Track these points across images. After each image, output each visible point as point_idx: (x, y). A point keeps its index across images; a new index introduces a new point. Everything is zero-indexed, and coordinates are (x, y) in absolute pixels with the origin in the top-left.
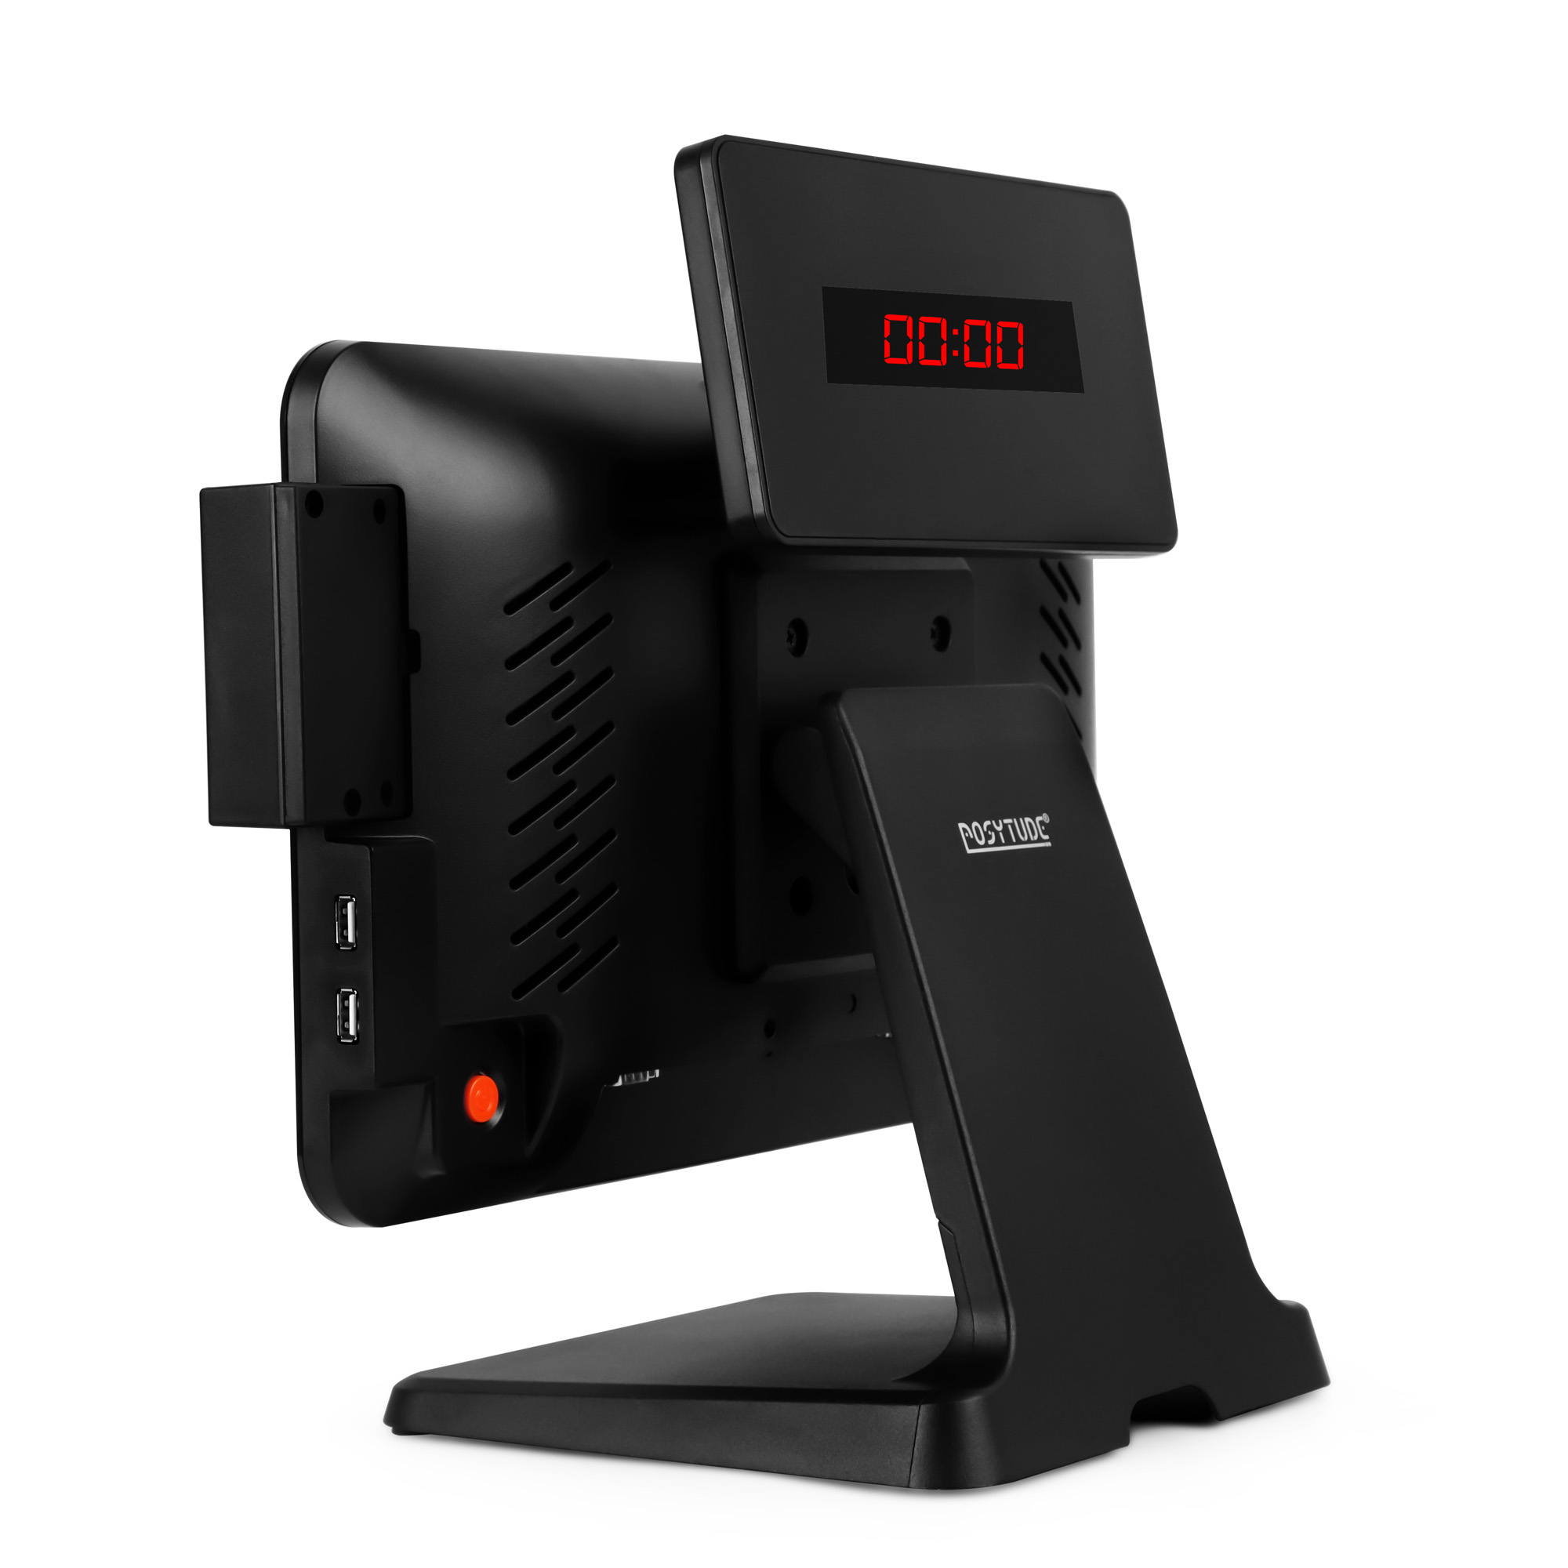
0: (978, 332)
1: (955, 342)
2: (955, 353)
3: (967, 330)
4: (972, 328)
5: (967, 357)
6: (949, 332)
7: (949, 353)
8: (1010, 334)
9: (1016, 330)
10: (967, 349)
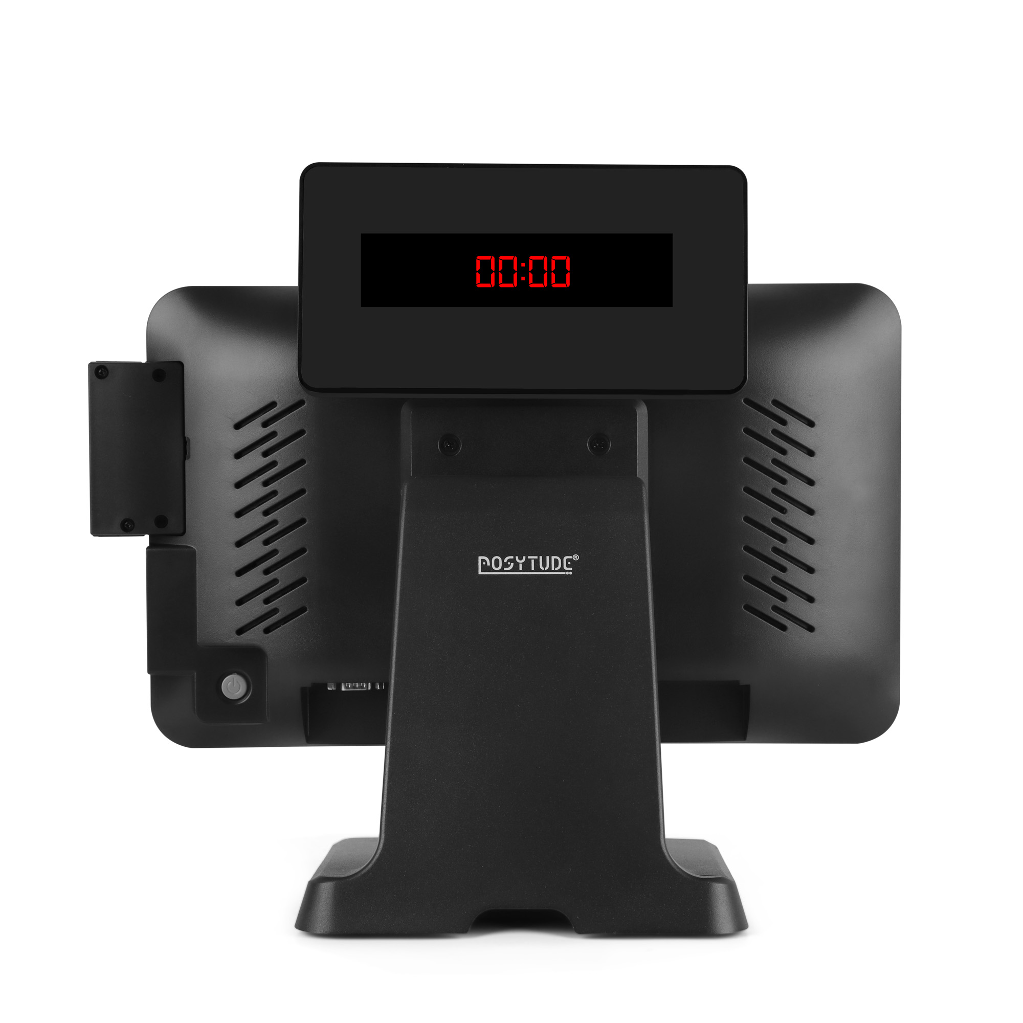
0: (538, 264)
1: (523, 272)
2: (523, 279)
3: (531, 263)
4: (534, 261)
5: (531, 280)
6: (519, 265)
7: (519, 279)
8: (561, 264)
9: (564, 261)
10: (531, 275)
